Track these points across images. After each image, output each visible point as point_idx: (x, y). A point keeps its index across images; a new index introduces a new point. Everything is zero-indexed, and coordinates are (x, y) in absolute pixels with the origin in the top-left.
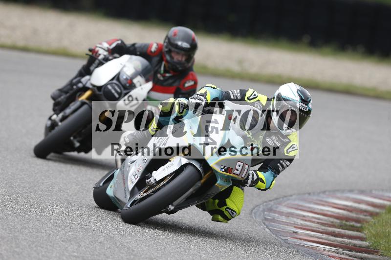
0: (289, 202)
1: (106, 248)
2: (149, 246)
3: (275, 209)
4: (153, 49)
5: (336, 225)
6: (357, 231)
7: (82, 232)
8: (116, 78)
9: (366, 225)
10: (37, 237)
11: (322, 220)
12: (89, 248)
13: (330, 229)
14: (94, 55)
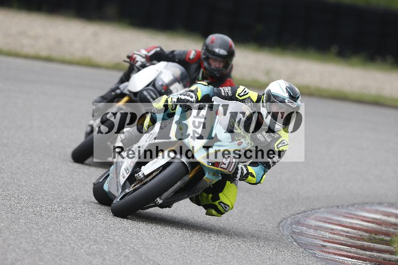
0: (317, 215)
1: (131, 262)
2: (175, 260)
3: (303, 222)
4: (192, 56)
5: (365, 238)
6: (387, 244)
7: (107, 245)
8: (152, 84)
9: (395, 238)
10: (61, 250)
11: (350, 233)
12: (113, 261)
13: (359, 243)
14: (132, 62)
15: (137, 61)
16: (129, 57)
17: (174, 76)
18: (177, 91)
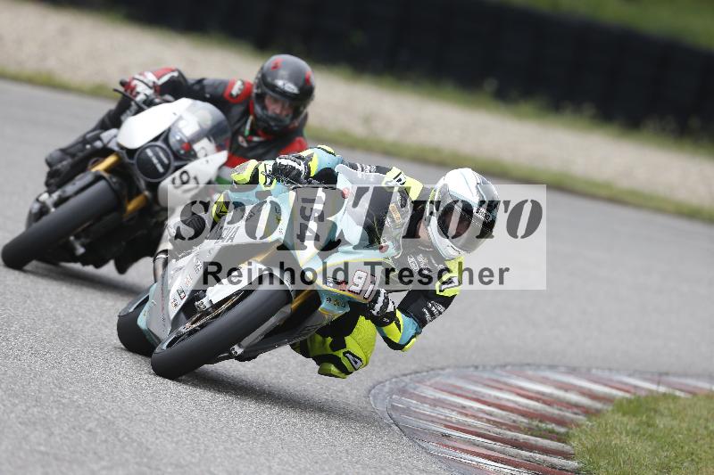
0: (438, 379)
1: (98, 441)
2: (177, 443)
3: (412, 391)
4: (235, 91)
5: (521, 427)
6: (559, 441)
7: (58, 408)
8: (162, 137)
9: (575, 431)
11: (495, 416)
12: (67, 438)
13: (510, 434)
14: (128, 94)
15: (138, 93)
16: (123, 84)
17: (200, 125)
18: (206, 155)
